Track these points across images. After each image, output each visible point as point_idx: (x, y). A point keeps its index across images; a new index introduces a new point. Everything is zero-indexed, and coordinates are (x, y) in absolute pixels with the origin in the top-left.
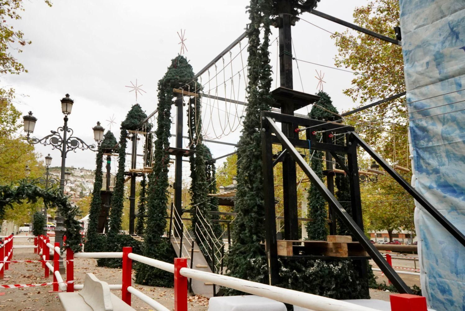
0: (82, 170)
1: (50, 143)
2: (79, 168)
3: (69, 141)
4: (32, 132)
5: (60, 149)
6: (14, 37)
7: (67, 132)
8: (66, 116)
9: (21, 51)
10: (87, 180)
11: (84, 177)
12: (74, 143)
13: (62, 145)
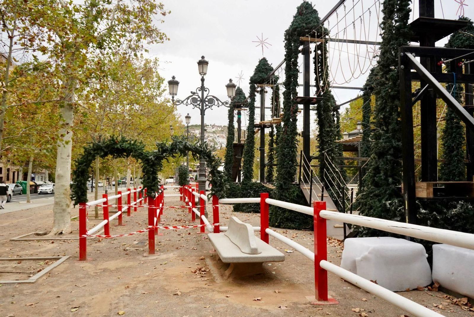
0: (213, 126)
1: (191, 103)
2: (211, 125)
3: (206, 100)
4: (176, 94)
5: (199, 108)
6: (158, 10)
7: (205, 92)
8: (203, 77)
9: (164, 22)
10: (218, 135)
11: (215, 133)
12: (211, 101)
13: (201, 104)
